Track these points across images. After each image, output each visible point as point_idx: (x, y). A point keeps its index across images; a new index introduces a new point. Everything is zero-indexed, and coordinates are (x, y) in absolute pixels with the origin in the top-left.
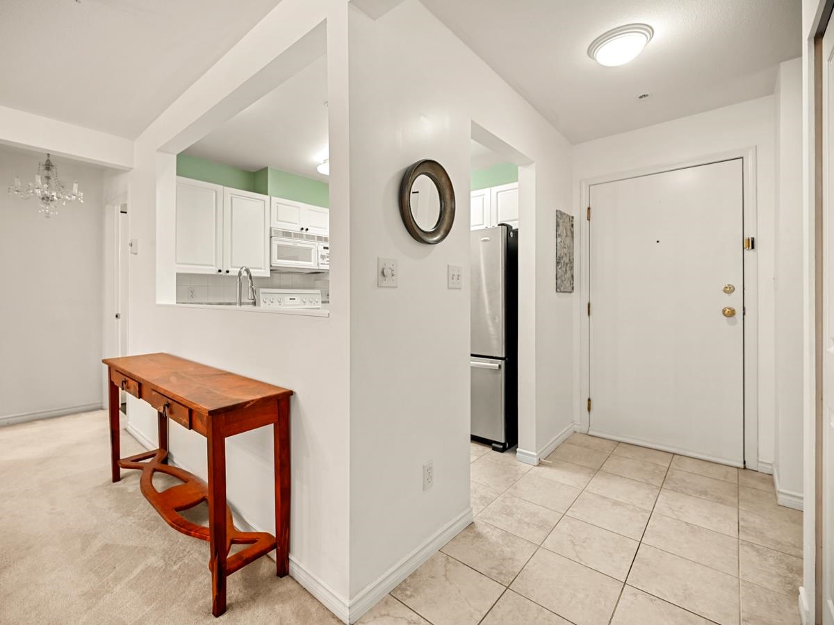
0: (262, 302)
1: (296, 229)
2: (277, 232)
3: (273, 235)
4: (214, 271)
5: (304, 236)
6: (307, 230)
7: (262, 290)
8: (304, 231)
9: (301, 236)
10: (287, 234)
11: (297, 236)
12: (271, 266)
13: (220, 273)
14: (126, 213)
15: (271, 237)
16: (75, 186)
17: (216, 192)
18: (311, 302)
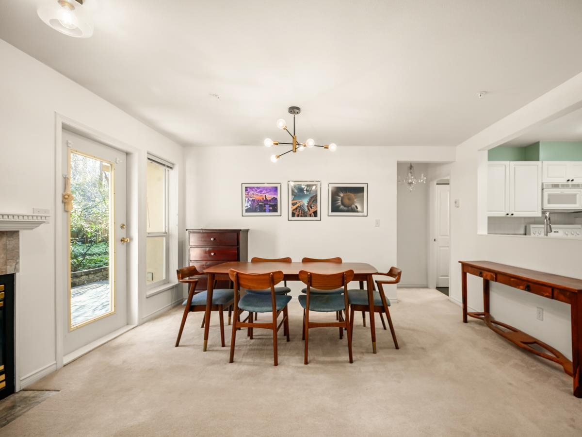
0: (532, 234)
1: (564, 181)
2: (547, 186)
3: (544, 187)
4: (503, 214)
5: (570, 186)
6: (572, 180)
7: (532, 226)
8: (570, 182)
9: (567, 186)
10: (556, 186)
11: (563, 186)
12: (542, 209)
13: (508, 216)
14: (448, 184)
15: (543, 189)
16: (422, 175)
17: (505, 166)
18: (573, 234)
